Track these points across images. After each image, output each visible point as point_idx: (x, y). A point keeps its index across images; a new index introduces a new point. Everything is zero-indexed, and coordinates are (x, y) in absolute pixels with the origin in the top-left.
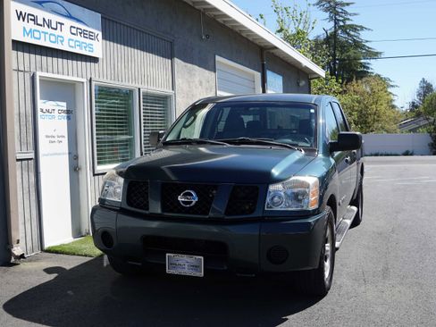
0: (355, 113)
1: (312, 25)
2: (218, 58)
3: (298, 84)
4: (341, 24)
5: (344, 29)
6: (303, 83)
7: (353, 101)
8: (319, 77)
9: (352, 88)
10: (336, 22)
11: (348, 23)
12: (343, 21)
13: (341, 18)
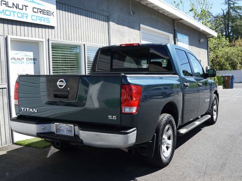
0: (239, 58)
1: (210, 6)
2: (142, 26)
3: (199, 41)
4: (232, 6)
5: (234, 9)
6: (202, 40)
7: (238, 50)
8: (213, 37)
9: (238, 43)
10: (229, 5)
11: (236, 5)
12: (233, 4)
13: (232, 3)
